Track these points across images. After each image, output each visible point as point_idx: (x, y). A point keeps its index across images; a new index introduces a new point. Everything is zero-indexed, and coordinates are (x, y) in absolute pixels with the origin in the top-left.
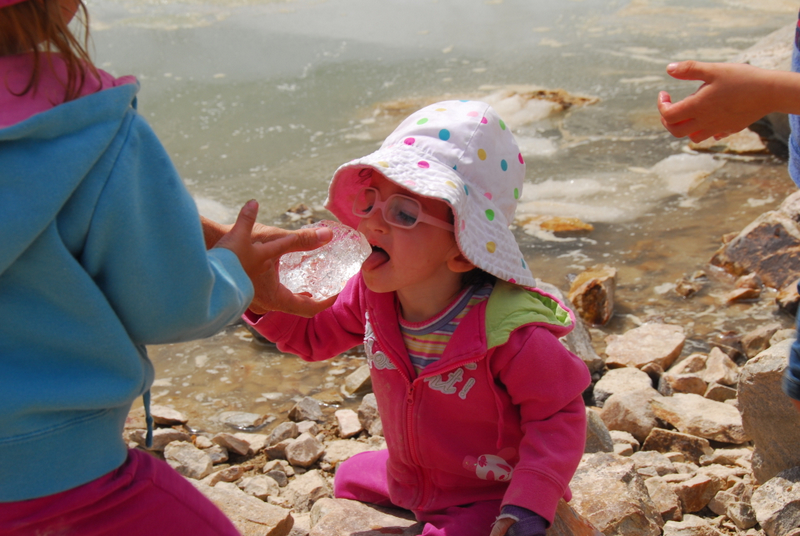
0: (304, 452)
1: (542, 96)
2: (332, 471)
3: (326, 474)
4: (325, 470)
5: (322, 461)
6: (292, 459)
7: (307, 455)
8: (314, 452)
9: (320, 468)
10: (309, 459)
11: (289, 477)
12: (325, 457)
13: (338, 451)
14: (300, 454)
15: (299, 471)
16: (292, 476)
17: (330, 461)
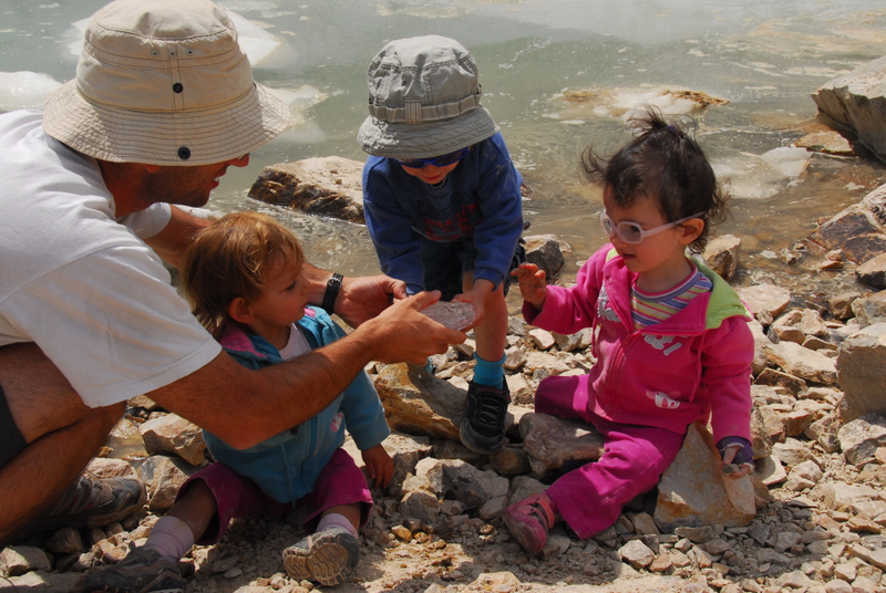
0: (514, 359)
1: (688, 96)
2: (531, 375)
3: (527, 377)
4: (526, 374)
5: (524, 367)
7: (515, 362)
8: (520, 361)
9: (523, 372)
10: (516, 365)
12: (527, 364)
13: (535, 360)
14: (512, 361)
17: (530, 367)
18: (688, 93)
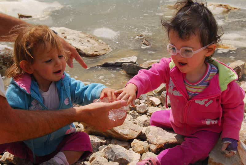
0: (142, 109)
1: (221, 6)
2: (150, 116)
3: (148, 116)
4: (148, 115)
5: (147, 112)
6: (138, 111)
7: (143, 110)
8: (145, 110)
9: (146, 114)
10: (143, 111)
11: (137, 116)
12: (148, 111)
13: (152, 110)
14: (141, 109)
15: (140, 115)
16: (138, 116)
17: (150, 113)
18: (221, 5)
